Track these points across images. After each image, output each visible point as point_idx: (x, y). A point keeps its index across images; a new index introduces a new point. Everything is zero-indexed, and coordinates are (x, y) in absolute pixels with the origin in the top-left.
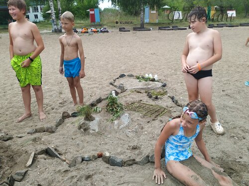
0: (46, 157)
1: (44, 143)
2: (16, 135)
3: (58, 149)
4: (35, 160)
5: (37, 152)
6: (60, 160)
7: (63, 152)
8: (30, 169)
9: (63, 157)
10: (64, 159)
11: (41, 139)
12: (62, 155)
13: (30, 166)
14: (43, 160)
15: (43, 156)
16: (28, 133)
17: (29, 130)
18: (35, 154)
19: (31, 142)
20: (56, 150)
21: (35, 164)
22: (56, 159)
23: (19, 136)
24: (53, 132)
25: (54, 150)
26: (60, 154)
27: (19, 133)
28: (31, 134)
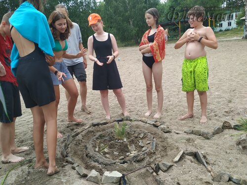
0: (193, 160)
3: (207, 157)
4: (183, 159)
5: (186, 152)
7: (212, 162)
11: (194, 141)
12: (209, 164)
13: (176, 162)
14: (189, 162)
15: (191, 158)
17: (186, 129)
19: (185, 141)
20: (204, 157)
21: (181, 162)
22: (202, 166)
23: (177, 132)
24: (208, 139)
28: (187, 133)
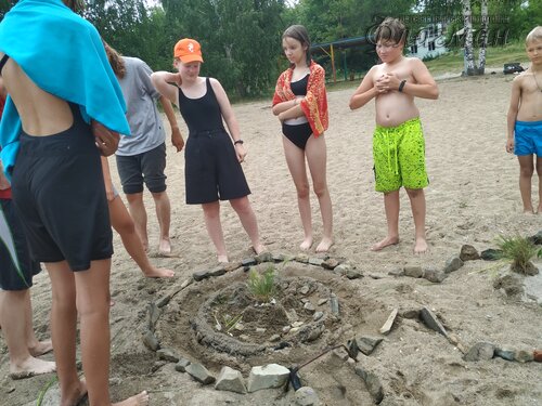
0: (417, 325)
1: (417, 299)
2: (369, 273)
3: (443, 316)
4: (397, 326)
5: (402, 312)
6: (445, 340)
7: (455, 325)
8: (385, 338)
9: (452, 336)
10: (454, 339)
11: (412, 290)
12: (451, 330)
13: (387, 334)
14: (412, 330)
15: (413, 322)
16: (390, 274)
17: (391, 268)
18: (398, 315)
19: (394, 291)
20: (439, 317)
21: (396, 333)
22: (437, 335)
23: (374, 275)
24: (438, 282)
25: (435, 317)
26: (446, 328)
27: (374, 270)
28: (395, 275)
